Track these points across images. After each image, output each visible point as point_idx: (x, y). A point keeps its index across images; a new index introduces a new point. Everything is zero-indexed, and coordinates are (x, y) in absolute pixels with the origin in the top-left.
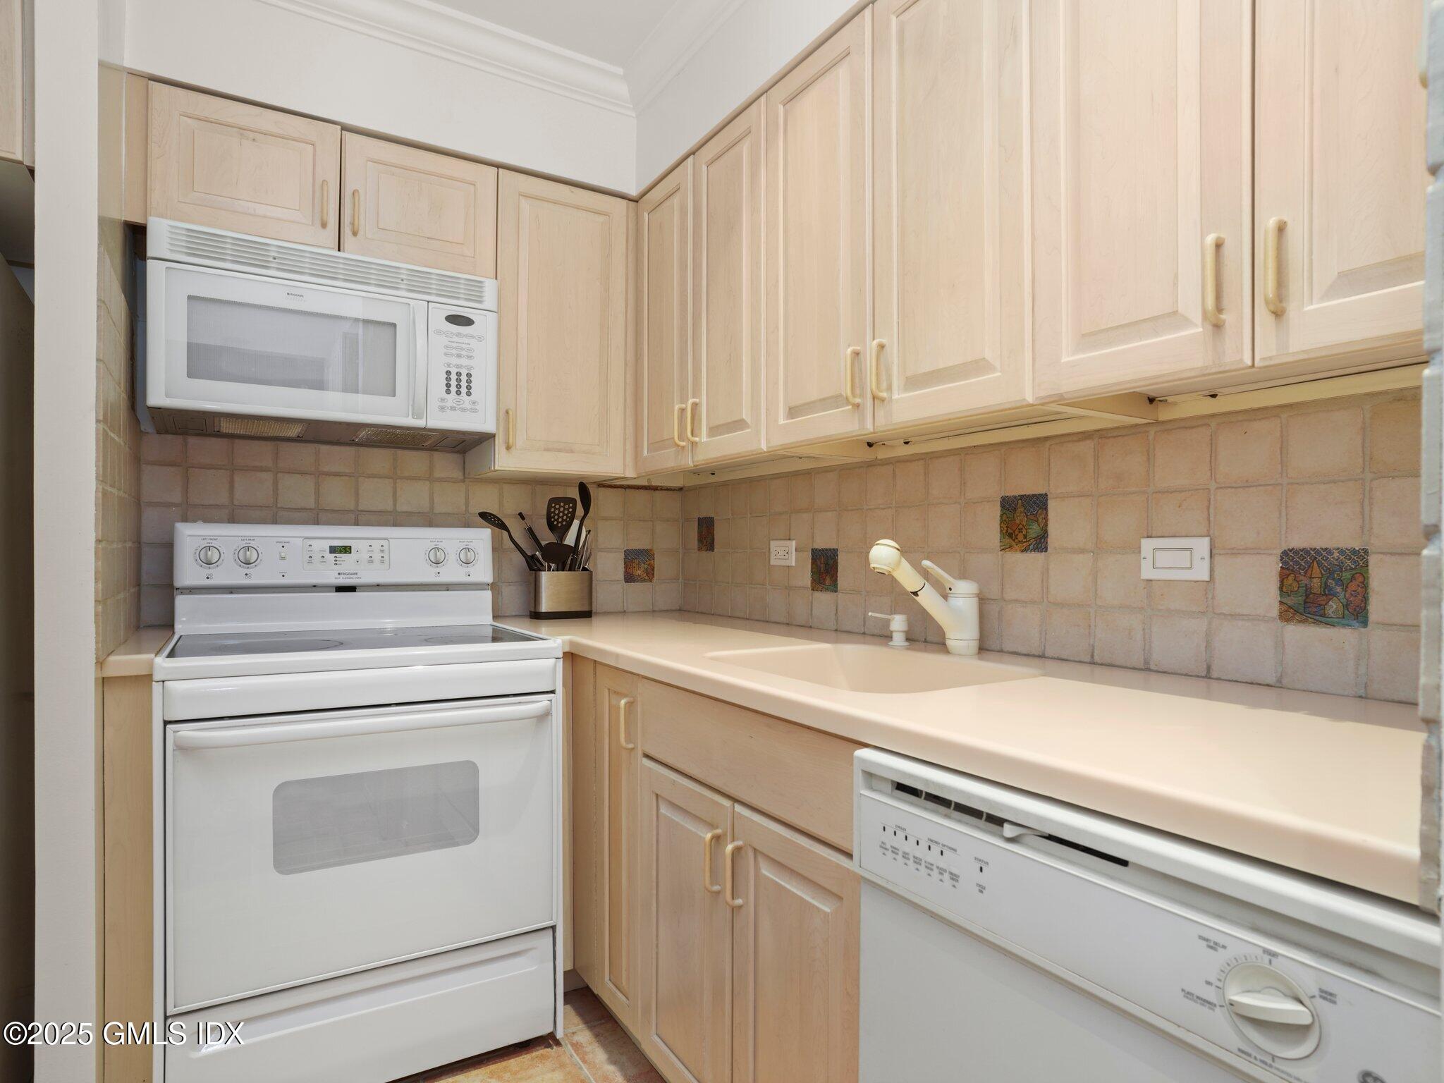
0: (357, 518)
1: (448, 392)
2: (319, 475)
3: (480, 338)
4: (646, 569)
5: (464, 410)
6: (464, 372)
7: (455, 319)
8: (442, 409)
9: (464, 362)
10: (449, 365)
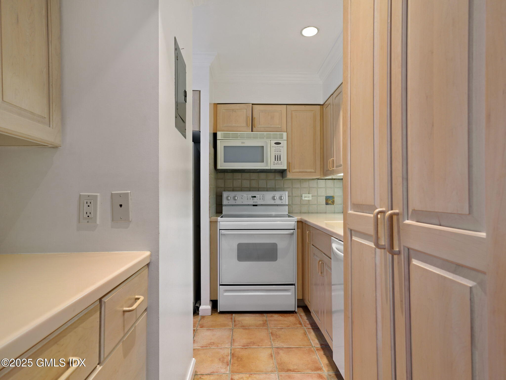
0: (258, 189)
1: (275, 160)
2: (250, 180)
3: (282, 147)
4: (332, 201)
5: (279, 164)
6: (279, 155)
7: (277, 143)
8: (274, 164)
9: (279, 153)
10: (275, 154)
